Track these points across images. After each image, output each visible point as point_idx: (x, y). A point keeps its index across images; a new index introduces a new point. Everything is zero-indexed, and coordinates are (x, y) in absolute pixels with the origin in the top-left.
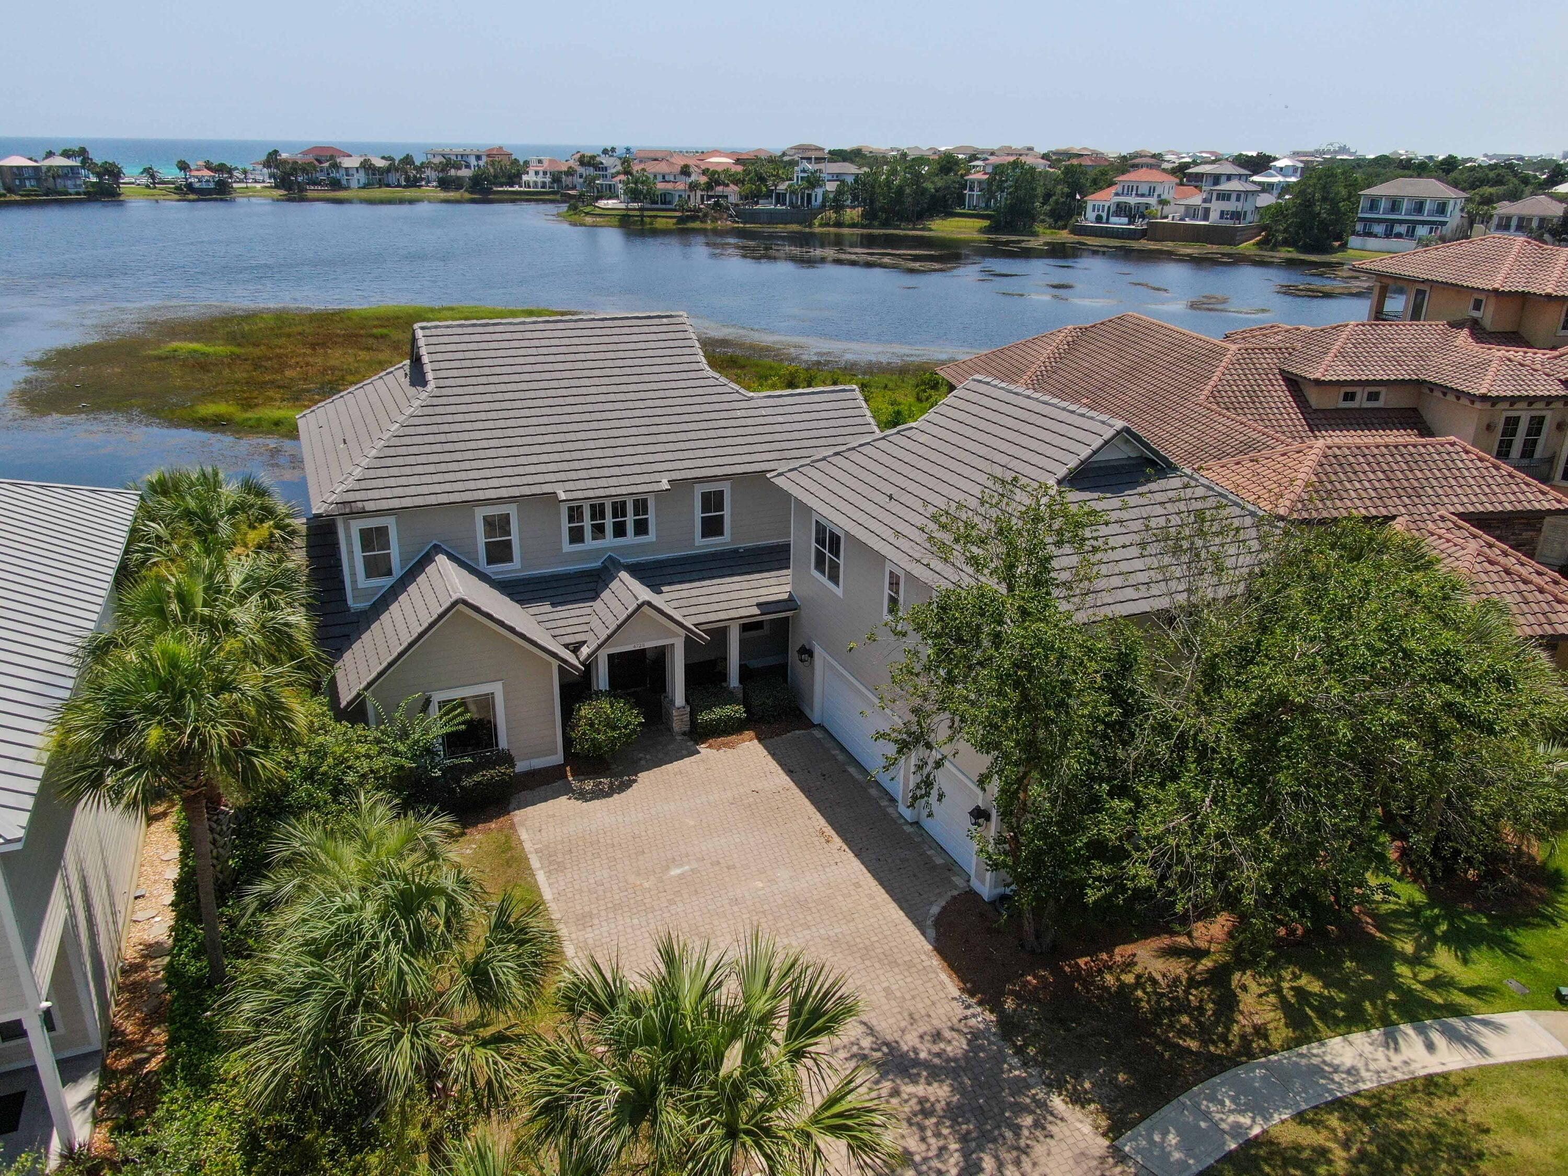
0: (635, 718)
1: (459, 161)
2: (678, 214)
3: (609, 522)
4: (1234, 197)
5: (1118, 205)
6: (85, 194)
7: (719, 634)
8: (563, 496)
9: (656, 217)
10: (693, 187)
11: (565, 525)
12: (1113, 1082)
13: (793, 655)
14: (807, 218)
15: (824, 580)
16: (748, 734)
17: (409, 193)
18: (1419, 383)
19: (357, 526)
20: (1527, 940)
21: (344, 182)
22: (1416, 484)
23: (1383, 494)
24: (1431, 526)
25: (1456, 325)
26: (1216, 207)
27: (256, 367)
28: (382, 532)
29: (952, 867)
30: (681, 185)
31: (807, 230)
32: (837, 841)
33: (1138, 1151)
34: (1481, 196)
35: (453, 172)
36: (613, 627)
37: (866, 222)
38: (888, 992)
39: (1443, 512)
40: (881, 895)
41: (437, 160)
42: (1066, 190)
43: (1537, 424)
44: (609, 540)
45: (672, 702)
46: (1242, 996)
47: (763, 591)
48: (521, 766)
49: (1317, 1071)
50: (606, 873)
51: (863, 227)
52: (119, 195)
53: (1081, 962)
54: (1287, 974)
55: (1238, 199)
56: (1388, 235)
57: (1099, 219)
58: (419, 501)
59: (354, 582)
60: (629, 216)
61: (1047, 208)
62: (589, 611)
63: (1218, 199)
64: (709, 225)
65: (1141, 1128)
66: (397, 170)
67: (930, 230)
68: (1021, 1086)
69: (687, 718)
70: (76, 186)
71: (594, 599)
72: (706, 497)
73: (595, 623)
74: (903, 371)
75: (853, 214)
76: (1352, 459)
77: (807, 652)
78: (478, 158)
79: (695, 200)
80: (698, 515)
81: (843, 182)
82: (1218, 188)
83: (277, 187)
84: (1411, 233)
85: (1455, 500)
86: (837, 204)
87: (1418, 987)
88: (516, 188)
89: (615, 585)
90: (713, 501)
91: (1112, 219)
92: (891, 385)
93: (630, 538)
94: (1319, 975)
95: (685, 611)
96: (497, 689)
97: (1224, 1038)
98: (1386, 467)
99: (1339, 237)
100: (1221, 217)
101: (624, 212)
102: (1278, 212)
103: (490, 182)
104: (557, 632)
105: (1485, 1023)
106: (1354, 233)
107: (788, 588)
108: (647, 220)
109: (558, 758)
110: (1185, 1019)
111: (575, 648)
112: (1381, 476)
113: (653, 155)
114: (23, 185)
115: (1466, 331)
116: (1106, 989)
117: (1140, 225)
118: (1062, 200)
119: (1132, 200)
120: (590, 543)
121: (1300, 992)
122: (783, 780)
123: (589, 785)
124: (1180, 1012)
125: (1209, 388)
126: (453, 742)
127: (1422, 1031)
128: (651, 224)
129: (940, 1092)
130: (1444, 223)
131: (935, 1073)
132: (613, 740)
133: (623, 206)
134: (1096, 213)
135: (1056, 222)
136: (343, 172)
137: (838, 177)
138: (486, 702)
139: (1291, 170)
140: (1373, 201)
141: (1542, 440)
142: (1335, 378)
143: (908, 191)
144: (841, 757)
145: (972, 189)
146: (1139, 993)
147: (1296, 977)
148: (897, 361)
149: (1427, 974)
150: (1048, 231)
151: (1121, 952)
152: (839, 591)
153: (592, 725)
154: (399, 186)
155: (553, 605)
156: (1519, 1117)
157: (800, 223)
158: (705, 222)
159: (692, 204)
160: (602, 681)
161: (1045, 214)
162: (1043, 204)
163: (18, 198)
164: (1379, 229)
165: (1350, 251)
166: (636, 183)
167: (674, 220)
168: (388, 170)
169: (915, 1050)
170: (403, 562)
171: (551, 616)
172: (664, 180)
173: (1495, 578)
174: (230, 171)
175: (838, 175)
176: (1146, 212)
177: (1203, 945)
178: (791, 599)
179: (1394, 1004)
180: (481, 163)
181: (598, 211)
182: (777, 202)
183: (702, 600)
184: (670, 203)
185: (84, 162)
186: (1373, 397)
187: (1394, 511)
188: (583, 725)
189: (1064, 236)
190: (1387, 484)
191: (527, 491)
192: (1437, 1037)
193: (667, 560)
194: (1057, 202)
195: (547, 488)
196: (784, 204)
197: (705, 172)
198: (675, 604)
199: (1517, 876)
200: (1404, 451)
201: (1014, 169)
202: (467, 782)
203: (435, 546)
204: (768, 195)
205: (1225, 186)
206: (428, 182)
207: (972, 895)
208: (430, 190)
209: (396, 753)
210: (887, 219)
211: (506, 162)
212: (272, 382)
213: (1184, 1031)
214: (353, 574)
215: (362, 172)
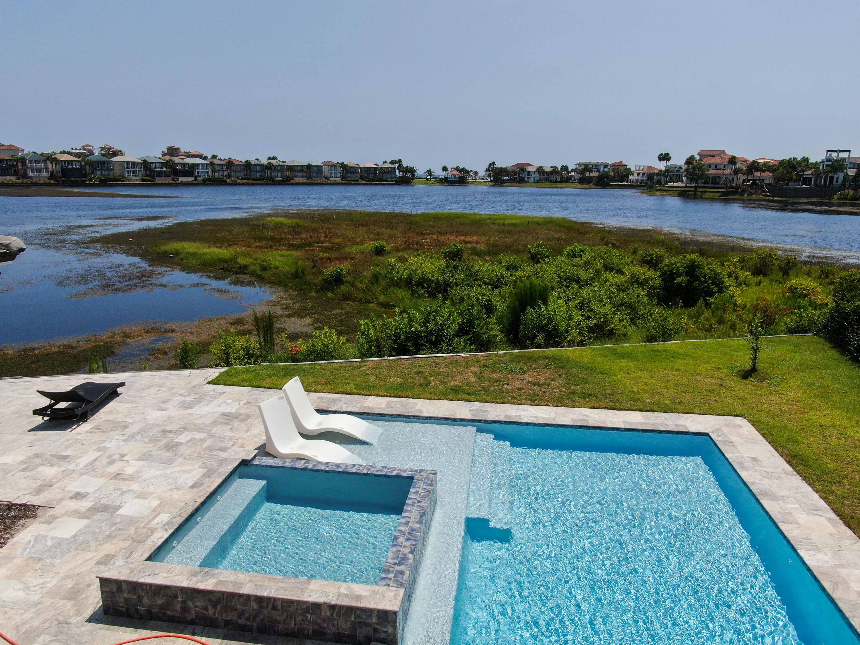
1: (594, 168)
2: (723, 190)
6: (395, 181)
9: (706, 192)
10: (737, 172)
14: (828, 193)
21: (526, 179)
30: (728, 171)
31: (827, 201)
35: (588, 174)
41: (581, 168)
52: (412, 182)
60: (687, 190)
64: (745, 197)
66: (557, 173)
70: (392, 177)
78: (606, 167)
79: (737, 181)
86: (855, 184)
88: (624, 183)
101: (683, 189)
103: (609, 180)
108: (699, 194)
113: (711, 153)
114: (368, 176)
128: (702, 196)
133: (684, 185)
137: (858, 166)
158: (743, 195)
159: (734, 184)
163: (364, 182)
166: (695, 169)
167: (719, 194)
168: (552, 173)
172: (716, 168)
181: (665, 188)
182: (805, 183)
184: (718, 183)
185: (399, 166)
196: (810, 184)
197: (748, 163)
208: (574, 184)
211: (623, 168)
215: (537, 173)
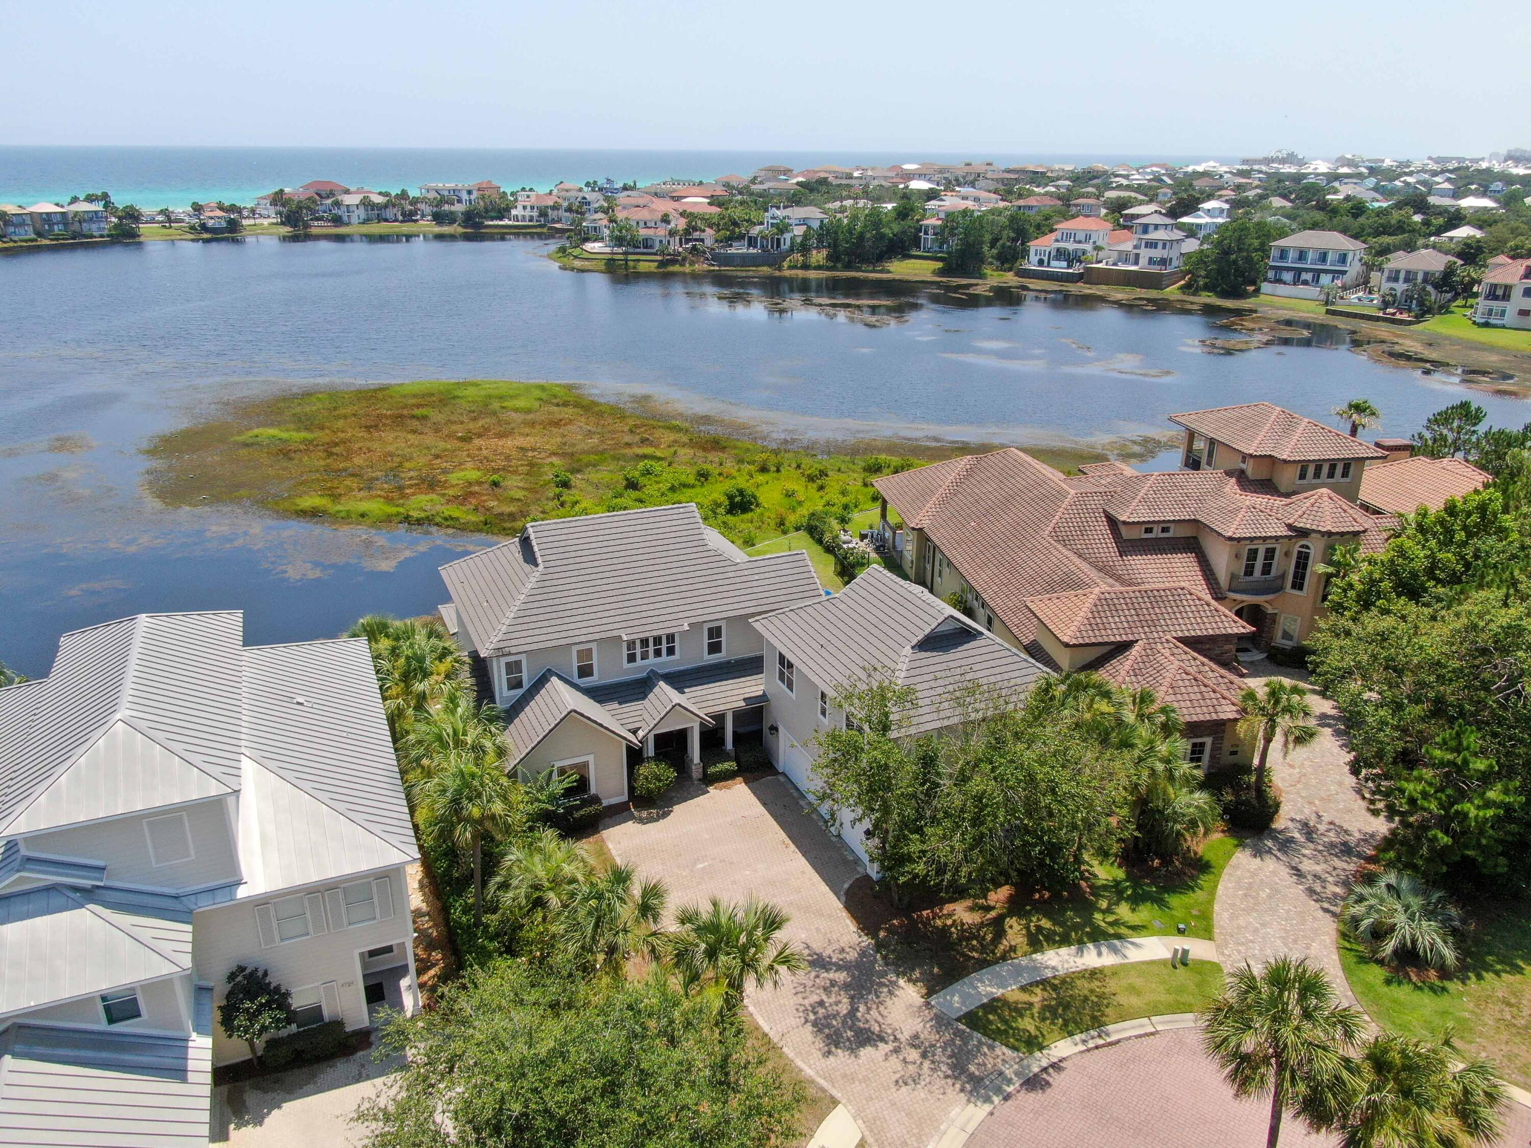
0: (672, 774)
1: (454, 196)
2: (659, 258)
3: (651, 649)
4: (1160, 245)
5: (1058, 250)
6: (108, 236)
7: (720, 718)
8: (625, 638)
9: (638, 261)
10: (672, 233)
11: (625, 652)
12: (931, 973)
13: (766, 730)
14: (775, 261)
15: (784, 687)
16: (740, 779)
17: (407, 228)
18: (1196, 521)
19: (503, 661)
20: (1174, 900)
21: (345, 218)
22: (1154, 617)
23: (1132, 625)
24: (1159, 646)
25: (1229, 473)
26: (1145, 254)
27: (330, 454)
28: (518, 664)
29: (857, 861)
30: (662, 232)
31: (777, 273)
32: (792, 847)
33: (938, 1003)
34: (1380, 245)
35: (446, 207)
36: (658, 719)
37: (830, 264)
38: (818, 929)
39: (1169, 637)
40: (816, 878)
41: (432, 195)
42: (1012, 235)
43: (1270, 553)
44: (652, 660)
45: (692, 760)
46: (1009, 931)
47: (747, 690)
48: (605, 803)
49: (1035, 968)
50: (660, 867)
51: (828, 269)
52: (139, 236)
53: (925, 913)
54: (1034, 919)
55: (1164, 247)
56: (1297, 281)
57: (1041, 262)
58: (541, 646)
59: (501, 693)
60: (614, 260)
61: (995, 251)
62: (641, 707)
63: (1146, 247)
64: (687, 269)
65: (941, 993)
66: (394, 206)
67: (889, 272)
68: (883, 974)
69: (701, 770)
70: (100, 229)
71: (644, 699)
72: (710, 630)
73: (646, 716)
74: (854, 451)
75: (818, 256)
76: (1116, 601)
77: (774, 729)
78: (469, 192)
79: (675, 246)
80: (706, 641)
81: (809, 227)
82: (1146, 237)
83: (283, 223)
84: (1316, 280)
85: (1178, 628)
86: (804, 248)
87: (1103, 924)
88: (506, 222)
89: (656, 690)
90: (715, 632)
91: (1053, 263)
92: (843, 468)
93: (664, 657)
94: (1050, 918)
95: (699, 705)
96: (590, 759)
97: (993, 952)
98: (1137, 606)
99: (1253, 283)
100: (1150, 263)
101: (610, 257)
102: (1200, 259)
103: (481, 217)
104: (624, 722)
105: (1132, 943)
106: (1266, 280)
107: (762, 687)
108: (631, 264)
109: (625, 798)
110: (975, 942)
111: (634, 732)
112: (1133, 612)
114: (51, 230)
115: (1233, 480)
116: (937, 928)
117: (1077, 269)
118: (1009, 244)
119: (1070, 246)
120: (639, 662)
121: (1039, 929)
122: (761, 809)
123: (644, 814)
124: (972, 939)
125: (1052, 525)
126: (569, 792)
127: (1098, 947)
128: (635, 268)
129: (841, 977)
130: (1344, 273)
131: (839, 968)
132: (659, 788)
133: (608, 250)
134: (1038, 257)
135: (1003, 264)
136: (344, 209)
137: (804, 222)
138: (585, 765)
139: (1217, 213)
140: (1282, 251)
141: (1275, 563)
142: (1137, 520)
143: (868, 235)
144: (796, 794)
145: (926, 233)
146: (953, 929)
147: (1039, 920)
148: (851, 440)
149: (1110, 918)
150: (996, 273)
151: (947, 908)
152: (793, 696)
153: (647, 779)
154: (396, 221)
155: (620, 703)
156: (1134, 988)
157: (770, 266)
158: (684, 266)
159: (671, 248)
160: (650, 751)
161: (992, 257)
162: (992, 247)
163: (48, 242)
164: (1288, 276)
165: (1262, 296)
166: (620, 231)
167: (656, 264)
168: (386, 206)
169: (830, 957)
170: (529, 680)
171: (619, 711)
172: (646, 226)
173: (1187, 683)
174: (239, 210)
175: (804, 219)
176: (1082, 258)
177: (992, 903)
178: (764, 695)
179: (1087, 933)
180: (473, 197)
181: (586, 255)
182: (750, 245)
183: (710, 697)
184: (651, 247)
185: (106, 206)
186: (1164, 530)
187: (1137, 637)
188: (641, 781)
189: (1010, 279)
190: (1136, 618)
191: (603, 635)
192: (1104, 950)
193: (687, 670)
194: (1003, 246)
195: (615, 633)
196: (755, 247)
197: (683, 214)
198: (693, 700)
199: (1181, 863)
200: (1150, 594)
201: (964, 217)
202: (577, 815)
203: (549, 670)
204: (741, 237)
205: (1153, 235)
206: (423, 216)
207: (867, 877)
208: (427, 225)
209: (539, 801)
210: (850, 262)
211: (495, 198)
212: (345, 470)
213: (973, 949)
214: (501, 689)
215: (362, 208)
